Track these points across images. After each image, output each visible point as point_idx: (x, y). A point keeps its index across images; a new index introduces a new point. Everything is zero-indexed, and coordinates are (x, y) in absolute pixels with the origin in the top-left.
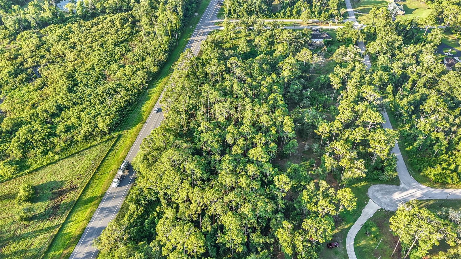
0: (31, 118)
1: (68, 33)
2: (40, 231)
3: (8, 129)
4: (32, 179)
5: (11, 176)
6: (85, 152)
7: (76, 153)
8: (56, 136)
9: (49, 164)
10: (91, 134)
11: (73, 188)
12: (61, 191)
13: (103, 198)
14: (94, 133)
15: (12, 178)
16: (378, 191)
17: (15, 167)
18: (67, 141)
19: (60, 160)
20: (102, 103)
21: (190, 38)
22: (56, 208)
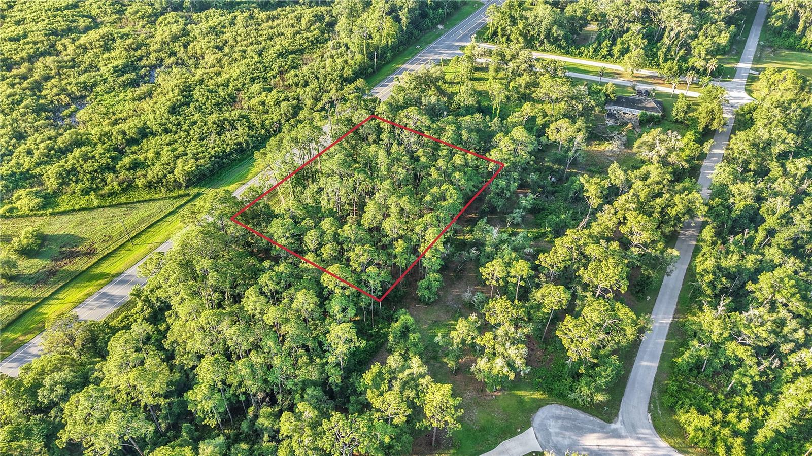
0: (100, 139)
1: (227, 25)
2: (13, 299)
3: (62, 145)
4: (50, 224)
5: (27, 212)
6: (138, 205)
7: (126, 204)
8: (114, 172)
9: (84, 209)
10: (160, 181)
11: (89, 253)
12: (72, 252)
13: (116, 279)
14: (164, 180)
15: (28, 215)
16: (558, 418)
17: (39, 200)
18: (123, 183)
19: (99, 207)
20: (202, 139)
21: (403, 64)
22: (52, 273)
